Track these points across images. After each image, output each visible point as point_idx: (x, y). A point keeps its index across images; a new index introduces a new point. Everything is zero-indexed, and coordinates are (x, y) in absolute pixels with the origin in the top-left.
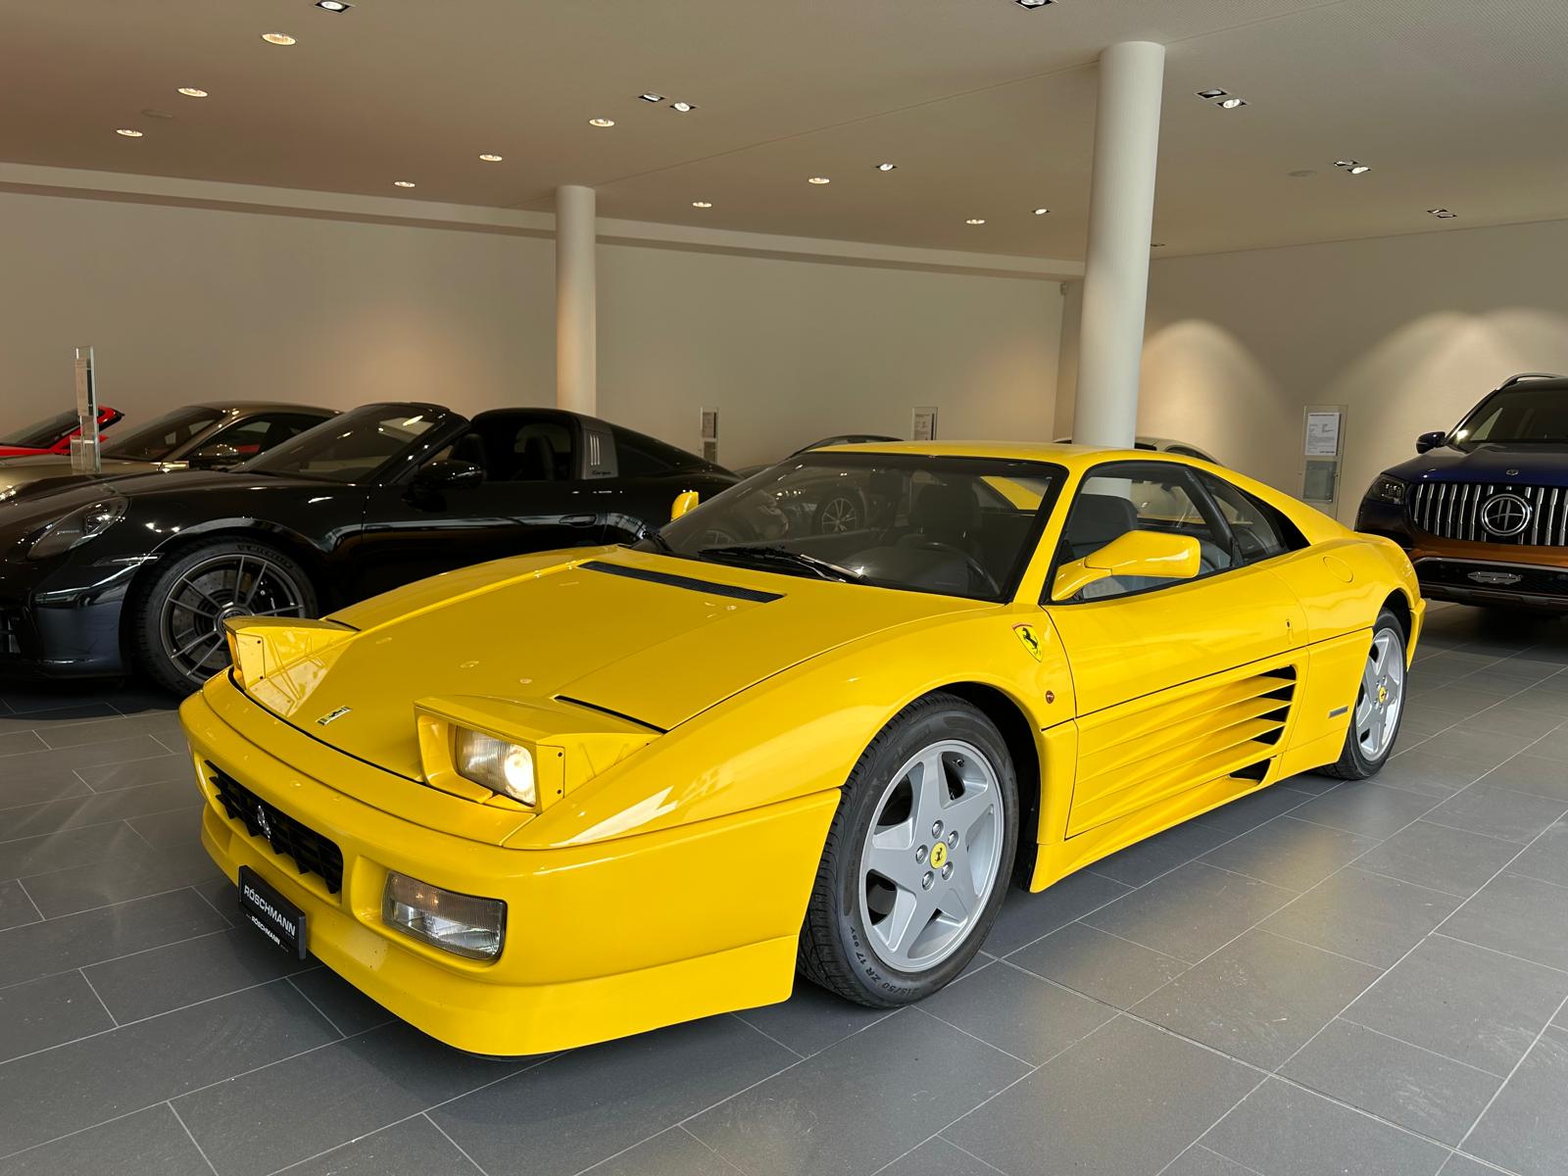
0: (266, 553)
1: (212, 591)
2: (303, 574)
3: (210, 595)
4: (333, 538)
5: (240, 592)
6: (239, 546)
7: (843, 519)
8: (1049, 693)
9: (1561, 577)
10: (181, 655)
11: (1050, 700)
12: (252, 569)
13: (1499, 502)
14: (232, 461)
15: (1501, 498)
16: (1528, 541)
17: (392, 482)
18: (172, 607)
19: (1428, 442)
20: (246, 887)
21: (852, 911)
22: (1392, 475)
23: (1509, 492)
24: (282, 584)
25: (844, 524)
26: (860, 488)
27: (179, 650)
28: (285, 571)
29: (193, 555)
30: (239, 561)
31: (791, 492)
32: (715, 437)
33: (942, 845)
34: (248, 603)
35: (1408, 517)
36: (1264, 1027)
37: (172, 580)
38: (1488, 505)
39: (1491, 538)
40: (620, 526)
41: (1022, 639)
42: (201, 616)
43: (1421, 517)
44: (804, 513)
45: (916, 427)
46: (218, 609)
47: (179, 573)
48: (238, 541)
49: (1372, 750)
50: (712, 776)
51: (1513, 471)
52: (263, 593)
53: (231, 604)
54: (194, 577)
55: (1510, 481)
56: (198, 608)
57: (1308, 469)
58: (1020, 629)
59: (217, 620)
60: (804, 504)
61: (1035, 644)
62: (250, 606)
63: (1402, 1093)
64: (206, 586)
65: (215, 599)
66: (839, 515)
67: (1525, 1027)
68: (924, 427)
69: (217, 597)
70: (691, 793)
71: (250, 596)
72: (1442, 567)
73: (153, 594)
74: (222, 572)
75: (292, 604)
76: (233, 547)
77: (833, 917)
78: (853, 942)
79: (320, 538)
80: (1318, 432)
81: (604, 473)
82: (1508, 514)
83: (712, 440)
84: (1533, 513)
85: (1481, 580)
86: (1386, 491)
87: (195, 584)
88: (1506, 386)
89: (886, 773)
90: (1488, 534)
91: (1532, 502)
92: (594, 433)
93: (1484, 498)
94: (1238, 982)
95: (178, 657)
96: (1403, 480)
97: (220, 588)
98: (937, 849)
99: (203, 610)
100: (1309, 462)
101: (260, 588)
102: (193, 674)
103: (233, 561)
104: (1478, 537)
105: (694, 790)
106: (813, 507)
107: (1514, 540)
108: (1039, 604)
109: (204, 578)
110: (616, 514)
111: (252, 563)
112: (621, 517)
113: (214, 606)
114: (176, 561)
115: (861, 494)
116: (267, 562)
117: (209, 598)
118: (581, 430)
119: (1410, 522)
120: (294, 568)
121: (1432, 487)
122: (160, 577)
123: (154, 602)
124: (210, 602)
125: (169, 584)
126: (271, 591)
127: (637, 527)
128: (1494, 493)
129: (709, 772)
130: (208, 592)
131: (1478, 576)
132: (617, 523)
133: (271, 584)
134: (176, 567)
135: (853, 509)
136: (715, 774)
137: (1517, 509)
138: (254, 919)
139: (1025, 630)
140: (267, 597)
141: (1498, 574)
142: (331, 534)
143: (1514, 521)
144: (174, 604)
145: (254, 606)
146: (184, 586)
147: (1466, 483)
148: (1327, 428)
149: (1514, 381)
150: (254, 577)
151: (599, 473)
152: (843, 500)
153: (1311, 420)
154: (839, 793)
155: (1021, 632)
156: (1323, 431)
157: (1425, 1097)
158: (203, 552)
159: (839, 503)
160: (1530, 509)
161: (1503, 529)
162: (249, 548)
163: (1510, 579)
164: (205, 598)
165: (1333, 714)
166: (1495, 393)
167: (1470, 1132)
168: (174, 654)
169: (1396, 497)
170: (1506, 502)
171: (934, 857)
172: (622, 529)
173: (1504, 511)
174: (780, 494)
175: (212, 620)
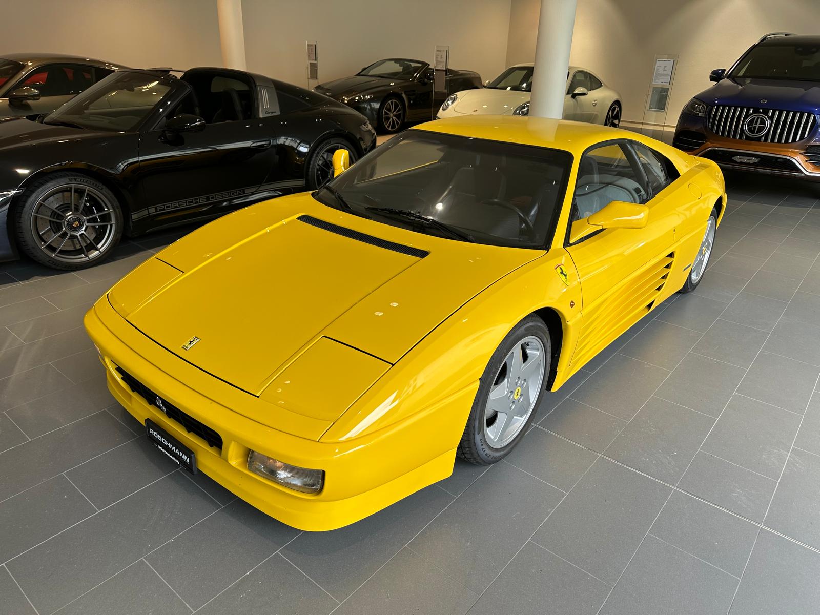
0: (86, 182)
1: (57, 205)
2: (110, 192)
3: (56, 208)
4: (122, 166)
5: (74, 204)
6: (69, 180)
7: (395, 113)
8: (572, 302)
9: (779, 160)
10: (47, 246)
11: (572, 306)
12: (80, 192)
13: (755, 118)
14: (36, 98)
15: (755, 116)
16: (766, 140)
17: (152, 129)
18: (36, 218)
19: (716, 76)
20: (151, 430)
21: (481, 433)
22: (699, 99)
23: (760, 113)
24: (97, 198)
25: (395, 116)
26: (403, 93)
27: (45, 242)
28: (99, 191)
29: (43, 187)
30: (71, 188)
31: (364, 96)
32: (316, 60)
33: (519, 388)
34: (80, 211)
35: (706, 126)
36: (667, 459)
37: (34, 203)
38: (749, 120)
39: (748, 138)
40: (286, 144)
41: (560, 274)
42: (53, 222)
43: (713, 126)
44: (372, 109)
45: (437, 58)
46: (64, 217)
47: (37, 198)
48: (68, 176)
49: (695, 277)
50: (414, 382)
51: (764, 100)
52: (88, 204)
53: (71, 213)
54: (45, 200)
55: (762, 106)
56: (50, 217)
57: (653, 92)
58: (559, 268)
59: (64, 223)
60: (371, 104)
61: (566, 276)
62: (82, 213)
63: (734, 494)
64: (54, 203)
65: (59, 210)
66: (392, 110)
67: (783, 449)
68: (441, 58)
69: (61, 209)
70: (405, 392)
71: (82, 207)
72: (720, 153)
73: (23, 212)
74: (61, 194)
75: (106, 209)
76: (66, 180)
77: (472, 436)
78: (480, 444)
79: (114, 167)
80: (661, 71)
81: (272, 113)
82: (758, 125)
83: (315, 62)
84: (771, 124)
85: (739, 161)
86: (695, 109)
87: (46, 203)
88: (761, 41)
89: (498, 364)
90: (746, 135)
91: (771, 118)
92: (264, 87)
93: (747, 115)
94: (651, 432)
95: (45, 247)
96: (705, 103)
97: (62, 203)
98: (517, 390)
99: (53, 218)
100: (654, 88)
101: (86, 201)
102: (56, 255)
103: (67, 188)
104: (741, 137)
105: (407, 391)
106: (376, 106)
107: (759, 139)
108: (564, 247)
109: (51, 198)
110: (284, 137)
111: (79, 189)
112: (287, 139)
113: (59, 215)
114: (33, 192)
115: (404, 96)
116: (87, 187)
117: (56, 210)
118: (256, 86)
119: (706, 127)
120: (104, 190)
121: (721, 108)
122: (25, 202)
123: (25, 217)
124: (56, 212)
125: (33, 204)
126: (93, 203)
127: (297, 144)
128: (753, 113)
129: (413, 380)
130: (54, 206)
131: (738, 159)
132: (285, 142)
133: (92, 199)
134: (34, 195)
135: (400, 106)
136: (415, 380)
137: (763, 122)
138: (159, 447)
139: (561, 268)
140: (90, 207)
141: (748, 158)
142: (121, 164)
143: (761, 129)
144: (37, 216)
145: (84, 213)
146: (41, 205)
147: (739, 107)
148: (666, 69)
149: (765, 39)
150: (81, 196)
151: (269, 113)
152: (394, 101)
153: (658, 63)
154: (478, 382)
155: (559, 271)
156: (664, 70)
157: (744, 495)
158: (49, 185)
159: (392, 102)
160: (769, 122)
161: (754, 133)
162: (75, 180)
163: (754, 160)
164: (53, 211)
165: (685, 269)
166: (755, 46)
167: (766, 515)
168: (43, 245)
169: (700, 112)
170: (758, 118)
171: (516, 394)
172: (288, 146)
173: (756, 123)
174: (357, 98)
175: (61, 223)
